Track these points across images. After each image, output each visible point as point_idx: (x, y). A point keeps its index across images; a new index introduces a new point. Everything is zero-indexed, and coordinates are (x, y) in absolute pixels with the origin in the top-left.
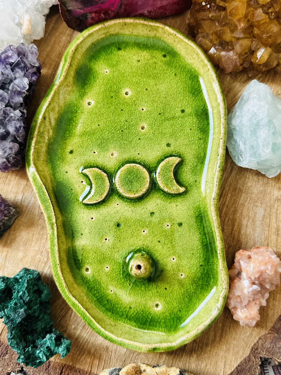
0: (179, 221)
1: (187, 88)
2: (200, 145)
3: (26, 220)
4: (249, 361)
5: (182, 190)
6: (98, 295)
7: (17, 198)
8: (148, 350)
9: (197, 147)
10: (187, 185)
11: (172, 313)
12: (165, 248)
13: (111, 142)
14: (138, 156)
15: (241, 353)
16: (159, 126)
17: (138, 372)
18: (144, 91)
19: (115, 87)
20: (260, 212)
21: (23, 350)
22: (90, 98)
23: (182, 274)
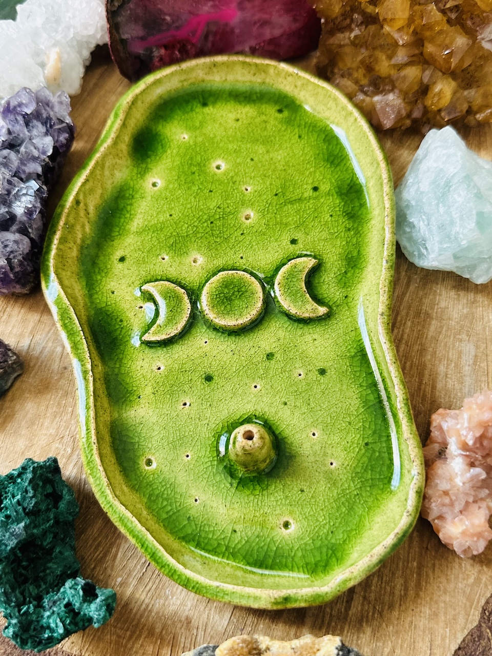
0: (321, 365)
1: (321, 155)
2: (349, 239)
3: (35, 382)
4: (480, 637)
5: (322, 310)
6: (169, 508)
7: (20, 345)
8: (273, 600)
9: (344, 243)
10: (331, 304)
11: (318, 537)
12: (296, 414)
13: (193, 239)
14: (241, 261)
15: (461, 620)
16: (276, 214)
17: (255, 652)
18: (247, 163)
19: (199, 158)
20: (468, 349)
21: (16, 609)
22: (156, 176)
23: (333, 461)
